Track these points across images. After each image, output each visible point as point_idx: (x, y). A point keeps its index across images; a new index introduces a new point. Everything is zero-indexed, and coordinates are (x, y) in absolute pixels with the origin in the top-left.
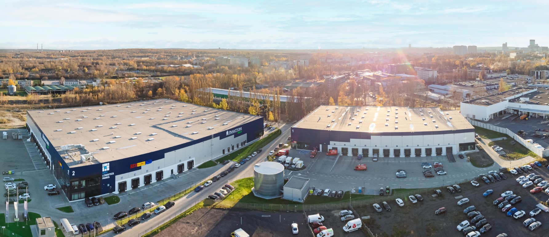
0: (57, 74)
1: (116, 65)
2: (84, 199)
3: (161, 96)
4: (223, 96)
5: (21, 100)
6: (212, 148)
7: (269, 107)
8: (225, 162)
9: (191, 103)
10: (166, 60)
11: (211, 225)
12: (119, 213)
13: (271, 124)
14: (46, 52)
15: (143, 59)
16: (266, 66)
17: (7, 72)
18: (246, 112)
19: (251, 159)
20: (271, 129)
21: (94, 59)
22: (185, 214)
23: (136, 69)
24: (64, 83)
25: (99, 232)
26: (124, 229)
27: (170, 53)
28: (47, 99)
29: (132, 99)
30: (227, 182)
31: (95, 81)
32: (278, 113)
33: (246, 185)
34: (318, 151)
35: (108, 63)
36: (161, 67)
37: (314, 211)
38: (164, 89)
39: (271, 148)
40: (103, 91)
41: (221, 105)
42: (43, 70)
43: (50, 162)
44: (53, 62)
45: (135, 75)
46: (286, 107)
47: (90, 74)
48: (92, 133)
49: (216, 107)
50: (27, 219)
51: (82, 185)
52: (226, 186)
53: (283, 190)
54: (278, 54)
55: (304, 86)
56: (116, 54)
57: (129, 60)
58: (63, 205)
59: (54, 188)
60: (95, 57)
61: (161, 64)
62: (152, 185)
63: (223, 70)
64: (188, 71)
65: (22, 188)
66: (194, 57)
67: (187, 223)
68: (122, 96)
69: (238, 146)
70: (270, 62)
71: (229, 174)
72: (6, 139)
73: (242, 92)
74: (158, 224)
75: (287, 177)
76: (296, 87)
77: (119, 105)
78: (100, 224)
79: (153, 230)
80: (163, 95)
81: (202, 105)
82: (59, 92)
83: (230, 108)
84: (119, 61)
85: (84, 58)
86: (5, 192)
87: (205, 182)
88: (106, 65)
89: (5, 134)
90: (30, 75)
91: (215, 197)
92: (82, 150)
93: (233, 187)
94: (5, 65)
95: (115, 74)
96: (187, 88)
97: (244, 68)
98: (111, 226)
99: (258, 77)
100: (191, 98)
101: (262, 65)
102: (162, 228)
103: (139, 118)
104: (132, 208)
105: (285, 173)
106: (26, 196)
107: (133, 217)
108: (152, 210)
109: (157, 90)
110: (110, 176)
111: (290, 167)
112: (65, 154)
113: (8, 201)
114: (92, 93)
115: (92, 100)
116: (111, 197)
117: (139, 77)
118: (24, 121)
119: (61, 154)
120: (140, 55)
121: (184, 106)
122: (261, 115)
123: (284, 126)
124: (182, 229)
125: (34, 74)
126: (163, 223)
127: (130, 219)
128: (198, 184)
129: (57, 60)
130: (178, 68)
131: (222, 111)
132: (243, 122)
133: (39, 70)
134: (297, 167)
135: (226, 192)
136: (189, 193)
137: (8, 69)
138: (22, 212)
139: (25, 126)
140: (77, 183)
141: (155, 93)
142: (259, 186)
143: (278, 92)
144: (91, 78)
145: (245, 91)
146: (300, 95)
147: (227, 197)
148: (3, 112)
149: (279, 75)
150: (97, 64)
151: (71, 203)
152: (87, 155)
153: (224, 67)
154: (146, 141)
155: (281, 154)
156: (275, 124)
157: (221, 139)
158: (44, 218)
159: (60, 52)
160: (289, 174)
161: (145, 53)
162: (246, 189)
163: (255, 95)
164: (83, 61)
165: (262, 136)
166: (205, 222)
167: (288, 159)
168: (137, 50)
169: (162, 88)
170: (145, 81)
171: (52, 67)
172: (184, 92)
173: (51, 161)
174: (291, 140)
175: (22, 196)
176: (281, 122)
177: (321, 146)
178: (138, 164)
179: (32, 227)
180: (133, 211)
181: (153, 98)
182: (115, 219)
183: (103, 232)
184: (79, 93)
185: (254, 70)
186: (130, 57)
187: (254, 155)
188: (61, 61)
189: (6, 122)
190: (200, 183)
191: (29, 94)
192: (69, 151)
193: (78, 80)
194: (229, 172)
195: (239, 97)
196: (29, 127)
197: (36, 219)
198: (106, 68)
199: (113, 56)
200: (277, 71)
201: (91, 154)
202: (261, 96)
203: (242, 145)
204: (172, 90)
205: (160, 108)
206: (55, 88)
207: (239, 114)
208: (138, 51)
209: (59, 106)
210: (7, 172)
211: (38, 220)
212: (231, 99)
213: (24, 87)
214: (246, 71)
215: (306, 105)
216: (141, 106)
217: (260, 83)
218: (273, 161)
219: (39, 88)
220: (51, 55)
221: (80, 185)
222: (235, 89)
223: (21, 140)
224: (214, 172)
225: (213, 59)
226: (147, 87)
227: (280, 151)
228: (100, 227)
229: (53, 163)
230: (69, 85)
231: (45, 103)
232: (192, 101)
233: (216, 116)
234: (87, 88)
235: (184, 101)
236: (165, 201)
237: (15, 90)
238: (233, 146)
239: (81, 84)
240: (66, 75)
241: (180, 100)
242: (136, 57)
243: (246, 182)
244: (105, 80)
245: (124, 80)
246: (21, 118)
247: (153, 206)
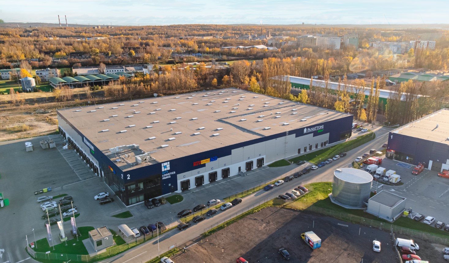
0: (94, 60)
1: (172, 46)
2: (144, 202)
3: (228, 85)
4: (303, 87)
5: (45, 98)
6: (285, 146)
7: (363, 104)
8: (300, 162)
9: (264, 93)
10: (234, 40)
11: (280, 224)
12: (183, 211)
13: (363, 125)
14: (73, 28)
15: (205, 38)
16: (366, 48)
17: (15, 58)
18: (331, 107)
19: (331, 162)
20: (362, 131)
21: (142, 39)
22: (253, 211)
23: (197, 52)
24: (105, 71)
25: (162, 231)
26: (189, 226)
27: (239, 30)
28: (84, 93)
29: (193, 89)
30: (301, 183)
31: (146, 67)
32: (374, 112)
33: (322, 190)
34: (425, 167)
35: (161, 44)
36: (228, 48)
37: (407, 235)
38: (231, 76)
39: (359, 153)
40: (157, 79)
41: (299, 98)
42: (72, 54)
43: (98, 169)
44: (86, 42)
45: (196, 59)
46: (386, 105)
47: (139, 58)
48: (146, 131)
49: (293, 100)
50: (77, 236)
51: (139, 188)
52: (299, 187)
53: (367, 202)
54: (388, 31)
55: (420, 79)
56: (170, 31)
57: (188, 40)
58: (119, 211)
59: (106, 196)
60: (143, 36)
61: (228, 45)
62: (218, 182)
63: (306, 53)
64: (261, 54)
65: (65, 205)
66: (270, 35)
67: (254, 220)
68: (181, 86)
69: (316, 147)
70: (373, 43)
71: (304, 176)
72: (31, 151)
73: (329, 82)
74: (224, 220)
75: (376, 189)
76: (407, 80)
77: (177, 96)
78: (163, 223)
79: (219, 225)
80: (230, 84)
81: (277, 97)
82: (99, 83)
83: (311, 101)
84: (174, 41)
85: (129, 36)
86: (42, 215)
87: (275, 181)
88: (159, 46)
89: (29, 144)
90: (54, 62)
91: (286, 197)
92: (137, 151)
93: (307, 190)
94: (10, 47)
95: (171, 58)
96: (259, 76)
97: (334, 51)
98: (176, 224)
99: (352, 63)
100: (263, 88)
101: (360, 47)
102: (228, 224)
103: (202, 111)
104: (197, 205)
105: (373, 185)
106: (72, 211)
107: (198, 214)
108: (217, 207)
109: (222, 77)
110: (171, 175)
111: (381, 179)
112: (116, 157)
113: (49, 224)
114: (143, 83)
115: (144, 92)
116: (173, 196)
117: (201, 61)
118: (55, 124)
119: (110, 158)
120: (202, 32)
121: (254, 98)
122: (350, 113)
123: (380, 129)
124: (249, 224)
125: (59, 60)
126: (229, 219)
127: (195, 216)
128: (268, 183)
129: (91, 39)
130: (249, 50)
131: (301, 104)
132: (326, 119)
133: (66, 54)
134: (390, 181)
135: (298, 193)
136: (257, 191)
137: (16, 54)
138: (69, 230)
139: (58, 130)
140: (133, 186)
141: (220, 82)
142: (337, 193)
143: (378, 84)
144: (140, 64)
145: (332, 80)
146: (412, 91)
147: (300, 198)
148: (20, 115)
149: (384, 61)
150: (147, 44)
151: (129, 208)
152: (143, 155)
153: (307, 49)
154: (211, 137)
155: (371, 162)
156: (367, 125)
157: (296, 136)
158: (98, 229)
159: (94, 28)
160: (379, 187)
161: (207, 30)
162: (322, 193)
163: (346, 86)
164: (128, 41)
165: (349, 138)
166: (274, 220)
167: (381, 170)
168: (197, 26)
169: (228, 75)
170: (208, 67)
171: (86, 50)
172: (256, 81)
173: (99, 167)
174: (386, 148)
175: (66, 213)
176: (376, 124)
177: (431, 162)
178: (202, 161)
179: (85, 242)
180: (198, 208)
181: (219, 87)
182: (179, 217)
183: (167, 230)
184: (126, 84)
185: (347, 53)
186: (189, 35)
187: (336, 159)
188: (97, 41)
189: (28, 128)
190: (270, 182)
191: (56, 88)
192: (120, 153)
193: (124, 67)
194: (304, 174)
195: (323, 88)
196: (64, 131)
197: (89, 232)
198: (159, 50)
199: (167, 34)
200: (380, 56)
201: (147, 154)
202: (354, 89)
203: (322, 145)
204: (241, 77)
205: (227, 100)
206: (94, 78)
207: (321, 109)
208: (199, 28)
209: (101, 101)
210: (41, 191)
211: (91, 233)
212: (313, 90)
213: (47, 78)
214: (336, 55)
215: (418, 106)
216: (204, 96)
217: (354, 71)
218: (359, 168)
219: (70, 79)
220: (82, 32)
221: (138, 188)
222: (319, 78)
223: (54, 148)
224: (287, 172)
225: (293, 38)
226: (210, 74)
227: (371, 158)
228: (164, 226)
229: (102, 168)
230: (112, 73)
231: (81, 99)
232: (265, 91)
233: (293, 110)
234: (136, 76)
235: (254, 91)
236: (232, 198)
237: (34, 84)
238: (311, 146)
239: (128, 72)
240: (106, 60)
241: (250, 90)
242: (197, 36)
243: (324, 187)
244: (158, 66)
245: (183, 66)
246: (50, 121)
247: (219, 202)
